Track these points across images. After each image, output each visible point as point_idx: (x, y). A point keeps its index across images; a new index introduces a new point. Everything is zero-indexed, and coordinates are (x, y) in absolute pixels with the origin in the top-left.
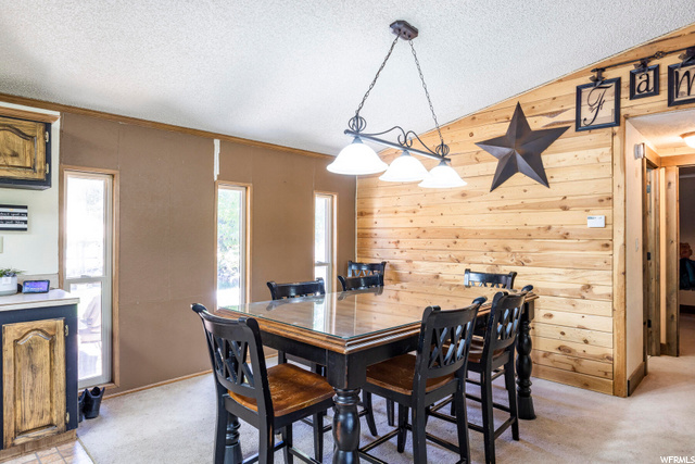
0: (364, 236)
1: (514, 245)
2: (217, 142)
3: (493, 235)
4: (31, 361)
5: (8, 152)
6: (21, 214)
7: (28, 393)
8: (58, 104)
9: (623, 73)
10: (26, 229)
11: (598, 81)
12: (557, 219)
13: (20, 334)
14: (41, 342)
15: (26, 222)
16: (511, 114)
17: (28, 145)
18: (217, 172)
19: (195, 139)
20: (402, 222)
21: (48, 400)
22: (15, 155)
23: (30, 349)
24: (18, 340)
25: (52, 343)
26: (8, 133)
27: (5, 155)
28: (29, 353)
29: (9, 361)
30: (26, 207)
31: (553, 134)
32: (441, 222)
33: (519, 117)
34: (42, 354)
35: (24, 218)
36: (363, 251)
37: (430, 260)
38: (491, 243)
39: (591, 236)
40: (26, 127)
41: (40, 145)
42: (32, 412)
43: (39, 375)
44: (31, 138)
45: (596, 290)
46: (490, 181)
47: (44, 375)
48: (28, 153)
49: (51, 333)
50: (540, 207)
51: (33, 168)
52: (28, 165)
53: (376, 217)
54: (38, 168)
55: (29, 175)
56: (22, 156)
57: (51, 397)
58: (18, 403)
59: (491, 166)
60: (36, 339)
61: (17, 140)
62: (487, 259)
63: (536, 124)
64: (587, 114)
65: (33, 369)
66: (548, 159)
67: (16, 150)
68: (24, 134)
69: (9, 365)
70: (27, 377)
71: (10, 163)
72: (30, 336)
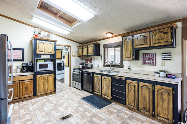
4: (162, 97)
5: (161, 39)
6: (169, 55)
7: (161, 106)
8: (180, 19)
10: (170, 59)
13: (159, 88)
14: (165, 93)
15: (170, 57)
17: (166, 35)
21: (167, 111)
22: (162, 39)
23: (162, 94)
24: (159, 90)
25: (169, 95)
26: (160, 33)
27: (160, 39)
28: (161, 95)
29: (156, 95)
30: (170, 53)
34: (165, 96)
35: (170, 56)
40: (165, 30)
42: (162, 112)
43: (164, 102)
47: (166, 103)
48: (166, 38)
49: (168, 91)
51: (167, 41)
52: (166, 41)
54: (169, 41)
55: (166, 44)
56: (164, 39)
57: (168, 111)
58: (159, 107)
60: (163, 92)
61: (163, 35)
65: (163, 100)
67: (163, 38)
68: (165, 32)
69: (156, 96)
70: (161, 101)
71: (161, 41)
72: (162, 90)
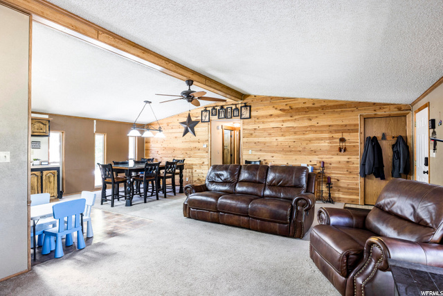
0: (147, 150)
1: (188, 152)
2: (95, 121)
3: (183, 149)
4: (49, 180)
5: (39, 129)
6: (39, 144)
7: (49, 188)
9: (210, 109)
10: (40, 148)
11: (206, 110)
12: (197, 145)
13: (47, 173)
14: (51, 176)
15: (40, 146)
16: (187, 115)
17: (45, 127)
18: (95, 130)
19: (88, 121)
20: (159, 145)
21: (53, 190)
23: (49, 177)
24: (46, 175)
25: (54, 176)
26: (40, 124)
29: (44, 180)
30: (40, 142)
31: (197, 122)
32: (170, 146)
33: (189, 117)
34: (52, 179)
36: (147, 154)
37: (167, 157)
38: (183, 152)
39: (204, 149)
40: (44, 122)
41: (47, 126)
42: (50, 192)
44: (45, 125)
45: (205, 163)
46: (182, 134)
47: (52, 184)
48: (44, 129)
49: (54, 174)
50: (194, 142)
52: (44, 131)
53: (151, 143)
54: (46, 132)
55: (45, 134)
58: (46, 190)
59: (182, 130)
61: (42, 125)
62: (181, 156)
63: (193, 119)
64: (203, 118)
65: (50, 182)
66: (196, 129)
67: (42, 128)
70: (48, 184)
71: (40, 131)
72: (49, 174)
